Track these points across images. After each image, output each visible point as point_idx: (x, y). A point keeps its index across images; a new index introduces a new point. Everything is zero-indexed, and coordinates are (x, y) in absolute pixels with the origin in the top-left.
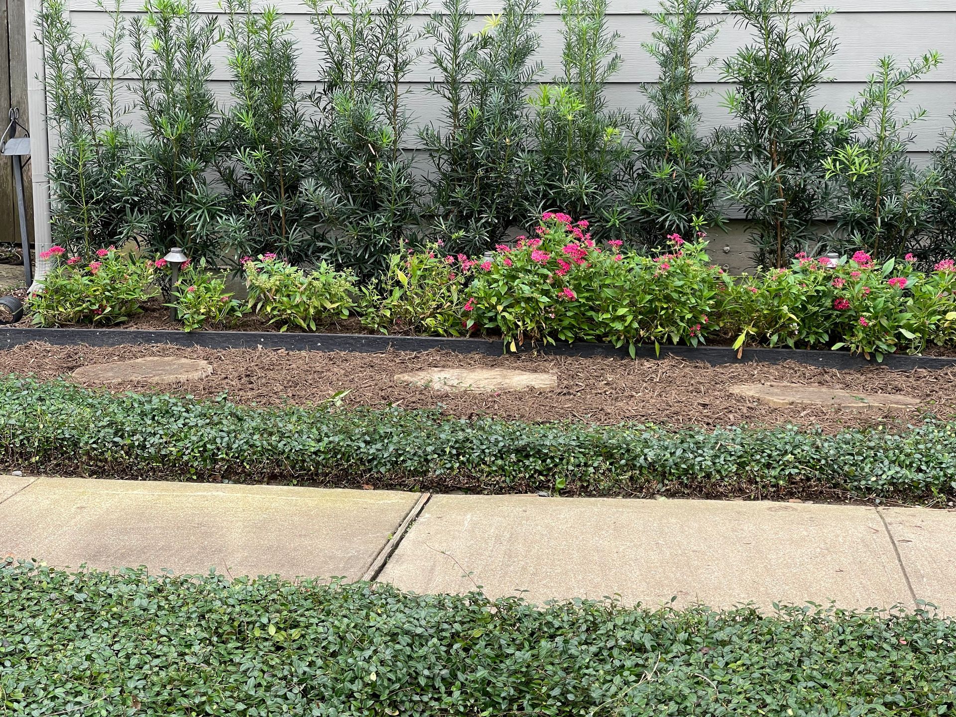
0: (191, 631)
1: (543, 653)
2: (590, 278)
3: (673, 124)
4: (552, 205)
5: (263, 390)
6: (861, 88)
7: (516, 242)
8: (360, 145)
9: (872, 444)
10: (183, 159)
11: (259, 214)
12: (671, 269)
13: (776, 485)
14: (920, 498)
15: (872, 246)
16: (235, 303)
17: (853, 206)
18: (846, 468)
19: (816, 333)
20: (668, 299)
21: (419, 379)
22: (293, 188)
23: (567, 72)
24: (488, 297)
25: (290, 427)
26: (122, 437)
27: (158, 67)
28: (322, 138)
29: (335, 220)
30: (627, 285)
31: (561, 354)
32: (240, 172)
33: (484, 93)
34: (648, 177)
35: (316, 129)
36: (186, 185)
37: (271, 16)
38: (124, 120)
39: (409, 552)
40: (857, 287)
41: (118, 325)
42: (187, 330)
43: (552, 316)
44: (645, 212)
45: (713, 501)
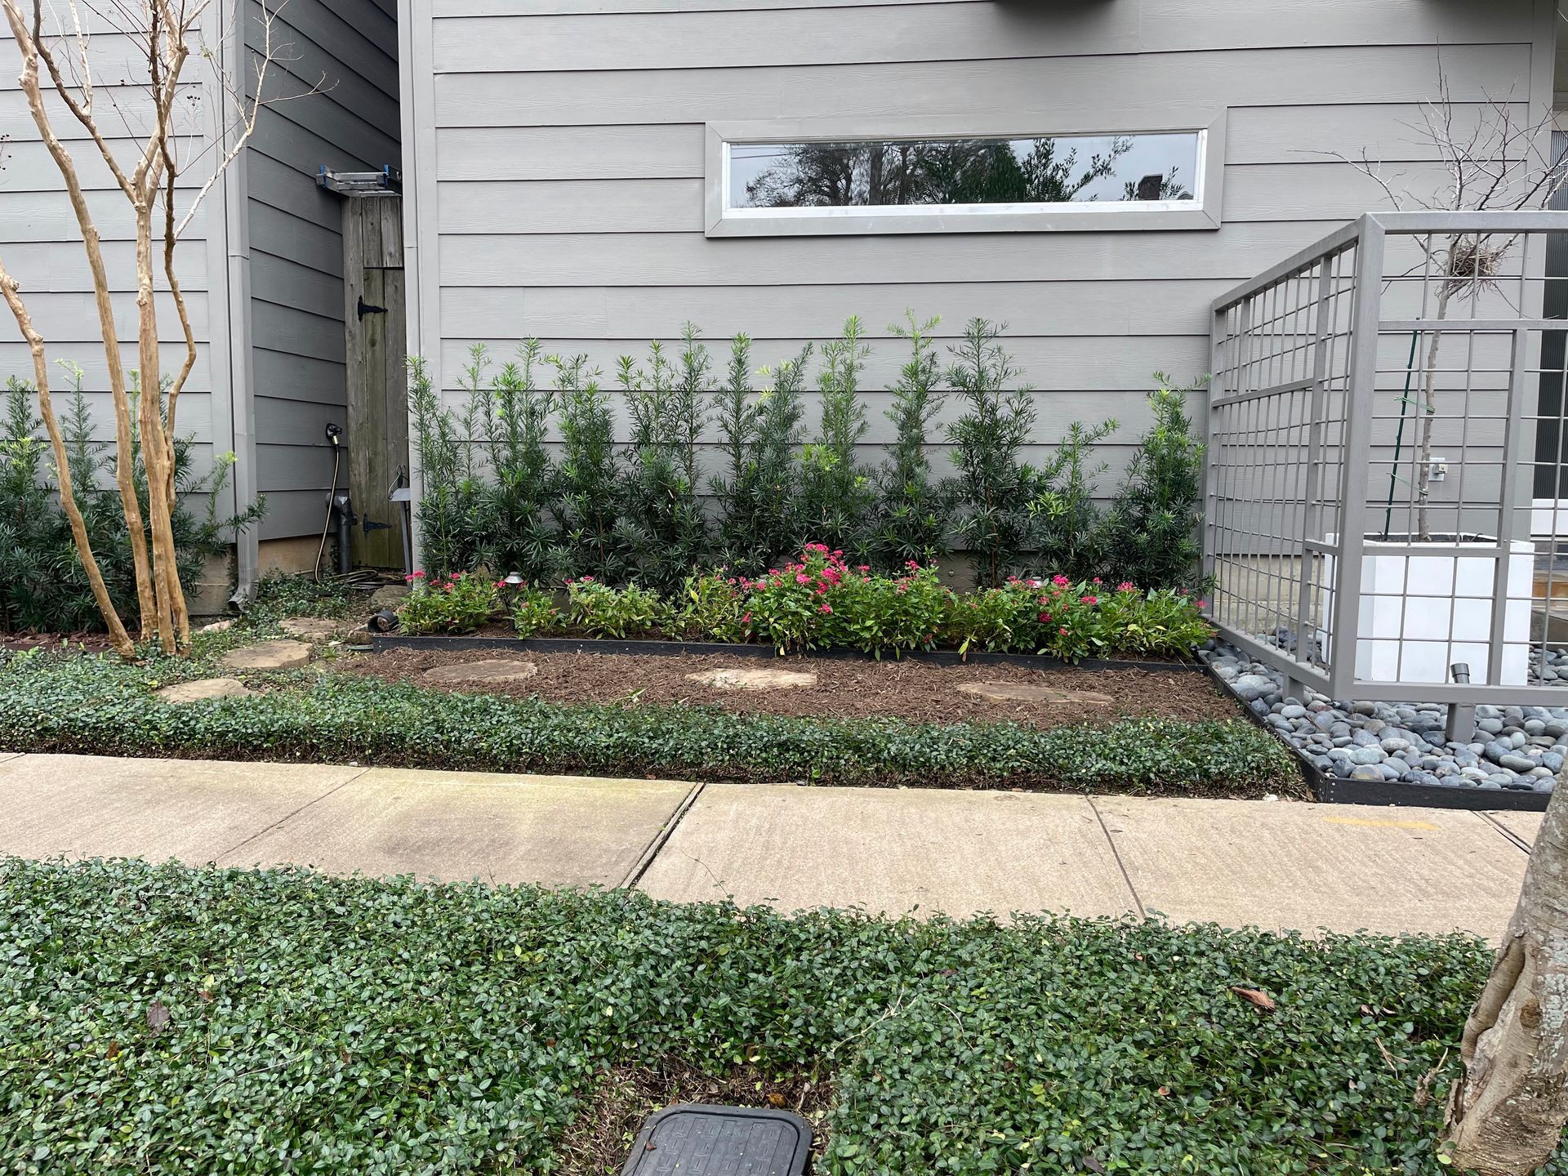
0: (433, 955)
1: (787, 972)
2: (843, 596)
3: (908, 473)
4: (814, 538)
5: (575, 689)
6: (1056, 448)
7: (785, 568)
8: (662, 491)
9: (1081, 739)
10: (522, 502)
11: (583, 545)
12: (909, 589)
13: (1001, 776)
14: (1123, 786)
15: (1066, 571)
16: (561, 616)
17: (1051, 540)
18: (1060, 761)
19: (1024, 641)
20: (906, 613)
21: (704, 678)
22: (609, 524)
23: (826, 434)
24: (762, 611)
25: (586, 724)
26: (442, 733)
27: (505, 428)
28: (632, 485)
29: (642, 550)
30: (873, 602)
31: (821, 657)
32: (568, 513)
33: (761, 451)
34: (890, 516)
35: (629, 478)
36: (524, 523)
37: (592, 391)
38: (478, 472)
39: (678, 845)
40: (1058, 604)
41: (468, 633)
42: (521, 638)
43: (813, 626)
44: (888, 544)
45: (947, 791)
